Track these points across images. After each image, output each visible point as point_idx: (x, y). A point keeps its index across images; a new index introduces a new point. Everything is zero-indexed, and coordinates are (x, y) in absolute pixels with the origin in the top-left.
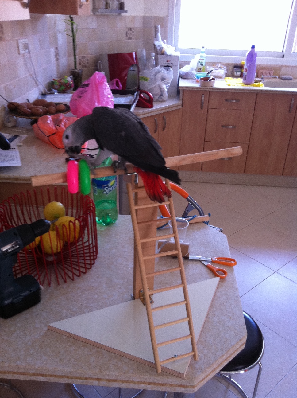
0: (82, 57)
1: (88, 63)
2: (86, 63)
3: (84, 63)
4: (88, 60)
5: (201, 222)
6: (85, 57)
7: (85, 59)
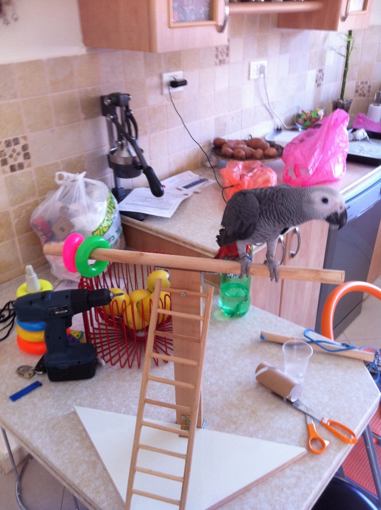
0: (362, 83)
1: (369, 91)
2: (366, 91)
3: (363, 91)
4: (370, 87)
5: (359, 360)
6: (366, 83)
7: (366, 86)
